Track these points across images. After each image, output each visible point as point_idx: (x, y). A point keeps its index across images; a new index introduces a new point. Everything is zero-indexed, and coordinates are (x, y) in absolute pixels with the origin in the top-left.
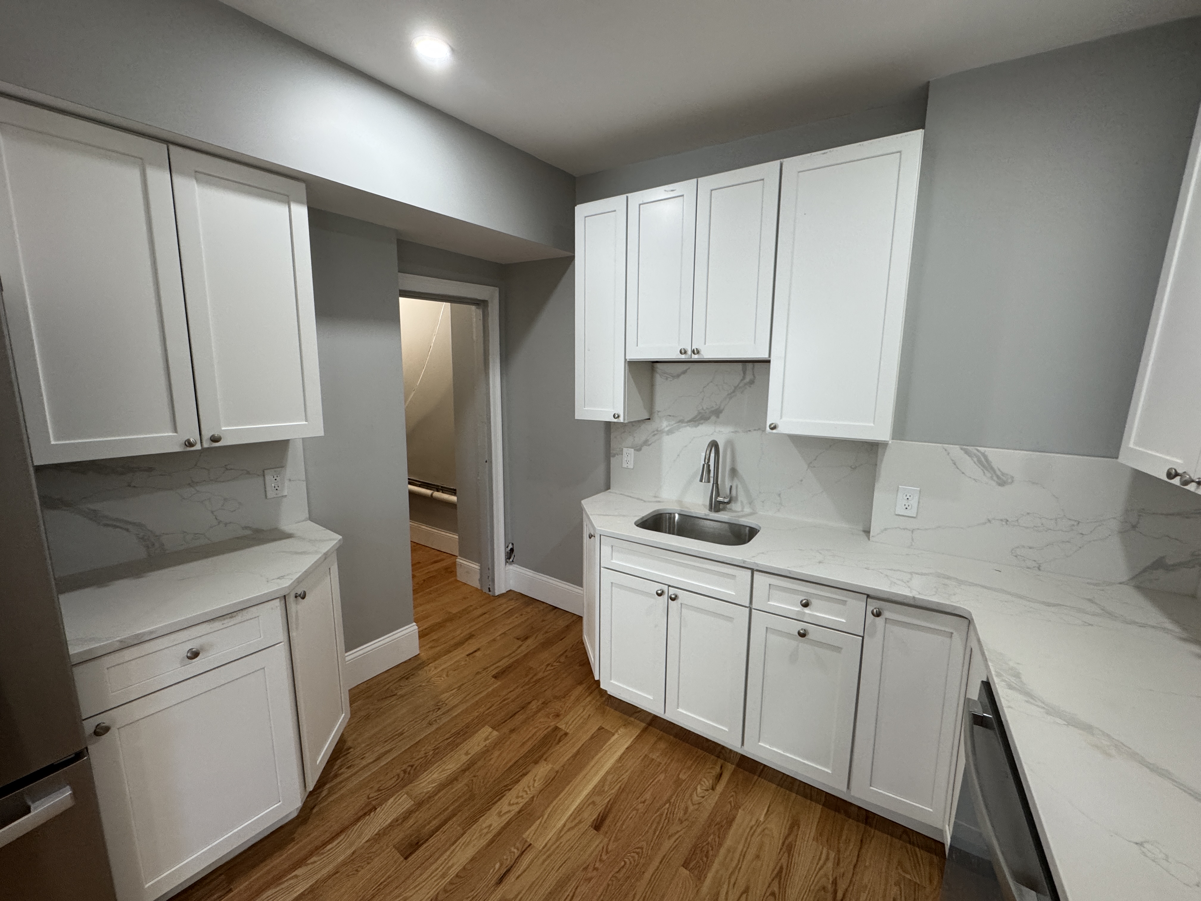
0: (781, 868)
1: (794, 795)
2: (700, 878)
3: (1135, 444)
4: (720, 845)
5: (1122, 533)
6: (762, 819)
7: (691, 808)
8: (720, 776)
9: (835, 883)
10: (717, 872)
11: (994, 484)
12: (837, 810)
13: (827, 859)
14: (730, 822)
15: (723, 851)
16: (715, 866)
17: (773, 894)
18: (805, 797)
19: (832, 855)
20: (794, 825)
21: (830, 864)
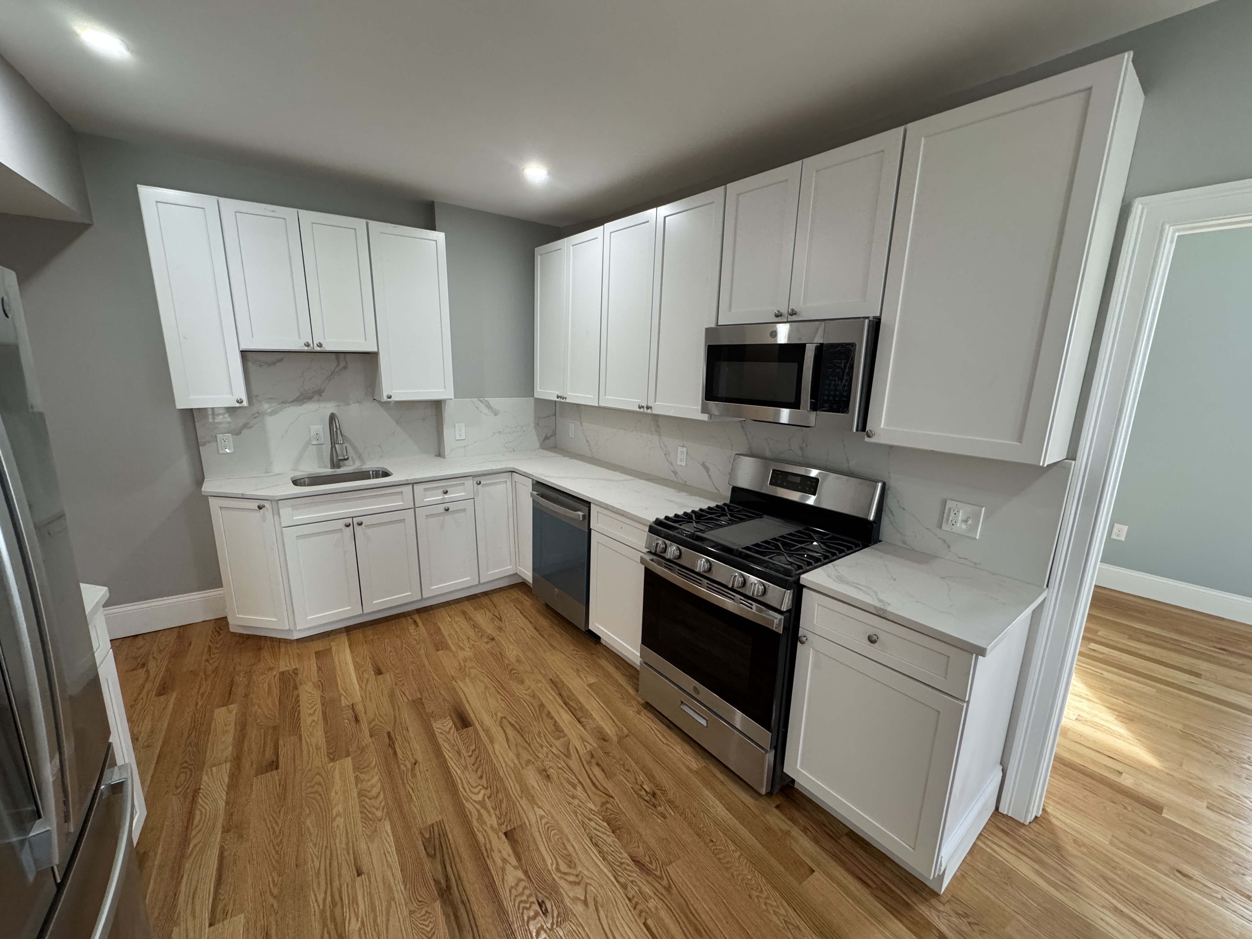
0: (473, 625)
1: (453, 606)
2: (448, 648)
3: (540, 389)
4: (444, 637)
5: (535, 427)
6: (450, 620)
7: (416, 638)
8: (415, 622)
9: (494, 615)
10: (452, 643)
11: (492, 415)
12: (473, 599)
13: (485, 612)
14: (439, 629)
15: (447, 637)
16: (450, 642)
17: (478, 632)
18: (458, 603)
19: (485, 610)
20: (464, 613)
21: (487, 612)
